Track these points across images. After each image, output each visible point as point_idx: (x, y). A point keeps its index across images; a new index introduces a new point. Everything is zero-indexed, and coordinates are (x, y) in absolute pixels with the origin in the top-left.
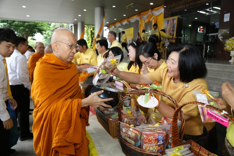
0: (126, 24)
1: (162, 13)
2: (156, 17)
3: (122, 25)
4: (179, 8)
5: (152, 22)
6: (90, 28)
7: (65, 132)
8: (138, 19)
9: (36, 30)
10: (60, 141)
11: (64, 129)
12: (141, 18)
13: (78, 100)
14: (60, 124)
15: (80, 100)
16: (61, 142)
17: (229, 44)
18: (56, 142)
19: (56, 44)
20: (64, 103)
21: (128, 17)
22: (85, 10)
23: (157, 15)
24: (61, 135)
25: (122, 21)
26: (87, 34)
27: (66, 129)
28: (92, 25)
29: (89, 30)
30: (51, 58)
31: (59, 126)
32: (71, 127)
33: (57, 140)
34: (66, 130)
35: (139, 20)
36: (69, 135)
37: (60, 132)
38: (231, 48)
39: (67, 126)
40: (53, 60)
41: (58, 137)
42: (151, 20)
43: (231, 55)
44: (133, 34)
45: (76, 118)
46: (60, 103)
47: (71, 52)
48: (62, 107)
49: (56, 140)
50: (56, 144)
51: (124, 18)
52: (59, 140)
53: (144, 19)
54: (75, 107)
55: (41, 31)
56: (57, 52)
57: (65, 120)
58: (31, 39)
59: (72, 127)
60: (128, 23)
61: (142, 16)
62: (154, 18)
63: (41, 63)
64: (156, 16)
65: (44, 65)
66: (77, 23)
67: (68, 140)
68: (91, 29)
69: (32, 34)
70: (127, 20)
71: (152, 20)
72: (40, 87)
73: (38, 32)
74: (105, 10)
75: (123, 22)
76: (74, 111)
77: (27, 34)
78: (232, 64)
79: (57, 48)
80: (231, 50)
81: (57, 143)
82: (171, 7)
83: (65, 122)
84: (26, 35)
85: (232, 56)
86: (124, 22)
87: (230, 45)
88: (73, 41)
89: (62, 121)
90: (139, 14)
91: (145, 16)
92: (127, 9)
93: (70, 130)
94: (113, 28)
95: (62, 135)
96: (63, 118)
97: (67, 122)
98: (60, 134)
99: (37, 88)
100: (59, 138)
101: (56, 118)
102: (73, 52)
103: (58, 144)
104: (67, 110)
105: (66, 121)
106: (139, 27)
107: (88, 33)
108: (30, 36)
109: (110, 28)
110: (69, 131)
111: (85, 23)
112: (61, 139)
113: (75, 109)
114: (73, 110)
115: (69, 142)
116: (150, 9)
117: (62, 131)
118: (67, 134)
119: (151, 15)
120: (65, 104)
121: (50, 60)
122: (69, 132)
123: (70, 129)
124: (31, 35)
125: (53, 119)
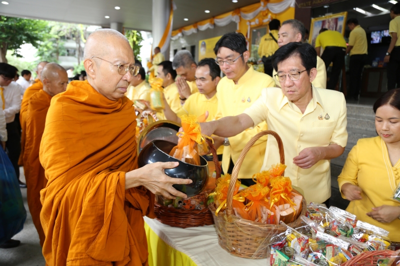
0: (208, 29)
3: (198, 30)
6: (131, 36)
7: (90, 238)
10: (79, 257)
11: (88, 233)
13: (119, 175)
14: (81, 223)
15: (122, 173)
16: (81, 259)
18: (73, 258)
19: (91, 63)
20: (91, 181)
24: (82, 245)
25: (199, 23)
27: (92, 233)
30: (81, 90)
31: (78, 227)
32: (102, 231)
33: (74, 255)
34: (92, 235)
35: (238, 21)
36: (97, 245)
37: (79, 239)
39: (96, 227)
40: (84, 94)
41: (77, 249)
45: (112, 211)
46: (84, 180)
47: (121, 79)
48: (86, 188)
49: (72, 253)
50: (72, 263)
52: (77, 254)
53: (248, 19)
54: (111, 190)
56: (93, 79)
57: (91, 216)
59: (104, 230)
63: (59, 100)
65: (65, 104)
66: (109, 25)
67: (94, 255)
68: (133, 37)
72: (52, 148)
75: (201, 25)
76: (110, 196)
77: (4, 43)
79: (92, 71)
81: (74, 262)
83: (90, 220)
84: (2, 46)
86: (204, 25)
88: (126, 57)
89: (84, 217)
93: (99, 235)
94: (179, 37)
95: (84, 246)
96: (86, 211)
97: (94, 220)
98: (80, 244)
99: (48, 149)
100: (78, 251)
101: (76, 209)
102: (125, 79)
103: (76, 262)
104: (96, 195)
105: (93, 218)
110: (97, 237)
112: (82, 253)
113: (111, 194)
114: (107, 195)
115: (97, 259)
117: (85, 238)
118: (93, 244)
119: (264, 12)
120: (93, 182)
121: (79, 94)
122: (96, 240)
123: (100, 233)
124: (11, 46)
125: (70, 211)
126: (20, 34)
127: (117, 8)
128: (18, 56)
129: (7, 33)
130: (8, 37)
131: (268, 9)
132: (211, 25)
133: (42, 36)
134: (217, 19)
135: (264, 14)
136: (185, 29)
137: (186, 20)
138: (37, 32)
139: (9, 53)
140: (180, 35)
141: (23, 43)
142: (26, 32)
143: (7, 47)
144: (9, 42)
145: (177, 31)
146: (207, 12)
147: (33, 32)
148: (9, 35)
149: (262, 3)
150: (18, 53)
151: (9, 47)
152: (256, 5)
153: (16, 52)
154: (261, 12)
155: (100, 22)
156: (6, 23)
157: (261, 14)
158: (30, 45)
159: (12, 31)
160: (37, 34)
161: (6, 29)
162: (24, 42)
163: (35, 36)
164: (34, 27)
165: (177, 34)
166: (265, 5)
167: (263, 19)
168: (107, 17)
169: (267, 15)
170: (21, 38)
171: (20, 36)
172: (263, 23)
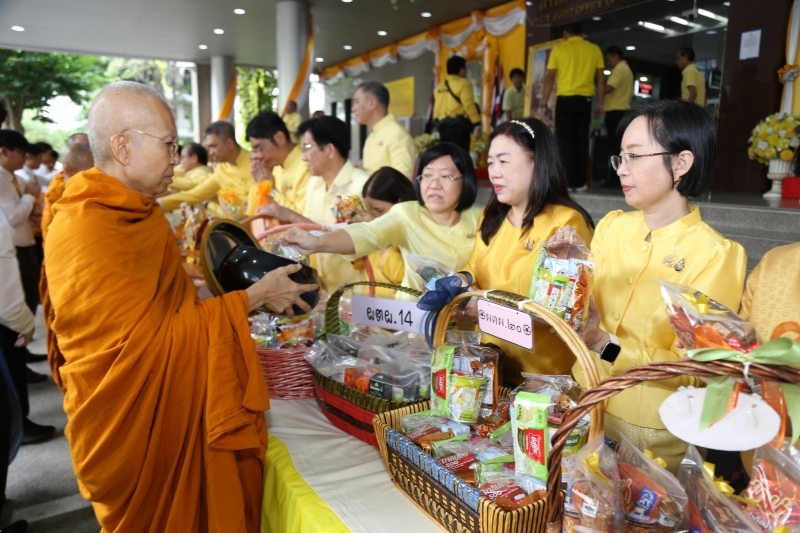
0: (387, 65)
1: (517, 26)
2: (495, 40)
3: (371, 66)
4: (581, 7)
5: (481, 58)
6: (254, 79)
8: (429, 47)
9: (55, 85)
10: (230, 416)
12: (440, 42)
16: (233, 417)
17: (765, 138)
21: (394, 40)
22: (239, 12)
23: (499, 34)
25: (372, 53)
26: (245, 99)
28: (261, 67)
29: (250, 87)
30: (112, 188)
33: (222, 416)
35: (436, 50)
38: (773, 151)
40: (117, 194)
42: (479, 49)
43: (769, 176)
44: (411, 100)
49: (218, 416)
50: (223, 428)
51: (381, 44)
52: (226, 413)
53: (453, 46)
55: (70, 89)
56: (125, 165)
58: (34, 119)
60: (393, 61)
61: (444, 37)
62: (489, 45)
64: (498, 38)
66: (209, 60)
68: (257, 81)
69: (39, 98)
70: (392, 51)
71: (483, 50)
73: (61, 92)
74: (313, 11)
75: (377, 56)
77: (17, 98)
78: (773, 205)
79: (125, 152)
80: (773, 158)
82: (551, 5)
84: (14, 103)
85: (776, 179)
86: (380, 56)
87: (770, 139)
90: (434, 28)
91: (457, 38)
92: (396, 8)
94: (340, 80)
102: (172, 162)
106: (433, 75)
107: (248, 96)
108: (31, 107)
109: (328, 79)
111: (238, 61)
116: (474, 10)
119: (478, 32)
124: (31, 102)
126: (47, 79)
127: (219, 31)
128: (45, 120)
129: (22, 78)
130: (25, 85)
131: (484, 29)
132: (392, 56)
133: (88, 82)
134: (403, 45)
135: (479, 37)
136: (349, 65)
137: (348, 48)
138: (78, 74)
139: (28, 115)
140: (340, 75)
141: (54, 96)
142: (58, 76)
143: (24, 104)
144: (28, 94)
145: (335, 68)
146: (382, 33)
147: (71, 75)
148: (28, 82)
149: (474, 18)
150: (45, 115)
151: (28, 104)
152: (465, 21)
153: (40, 114)
154: (473, 32)
155: (191, 56)
156: (21, 59)
157: (473, 37)
158: (66, 99)
159: (32, 74)
160: (78, 78)
161: (20, 71)
162: (55, 93)
163: (75, 81)
164: (73, 65)
165: (335, 73)
166: (480, 21)
167: (476, 46)
168: (203, 47)
169: (483, 38)
170: (49, 86)
171: (48, 83)
172: (475, 53)
